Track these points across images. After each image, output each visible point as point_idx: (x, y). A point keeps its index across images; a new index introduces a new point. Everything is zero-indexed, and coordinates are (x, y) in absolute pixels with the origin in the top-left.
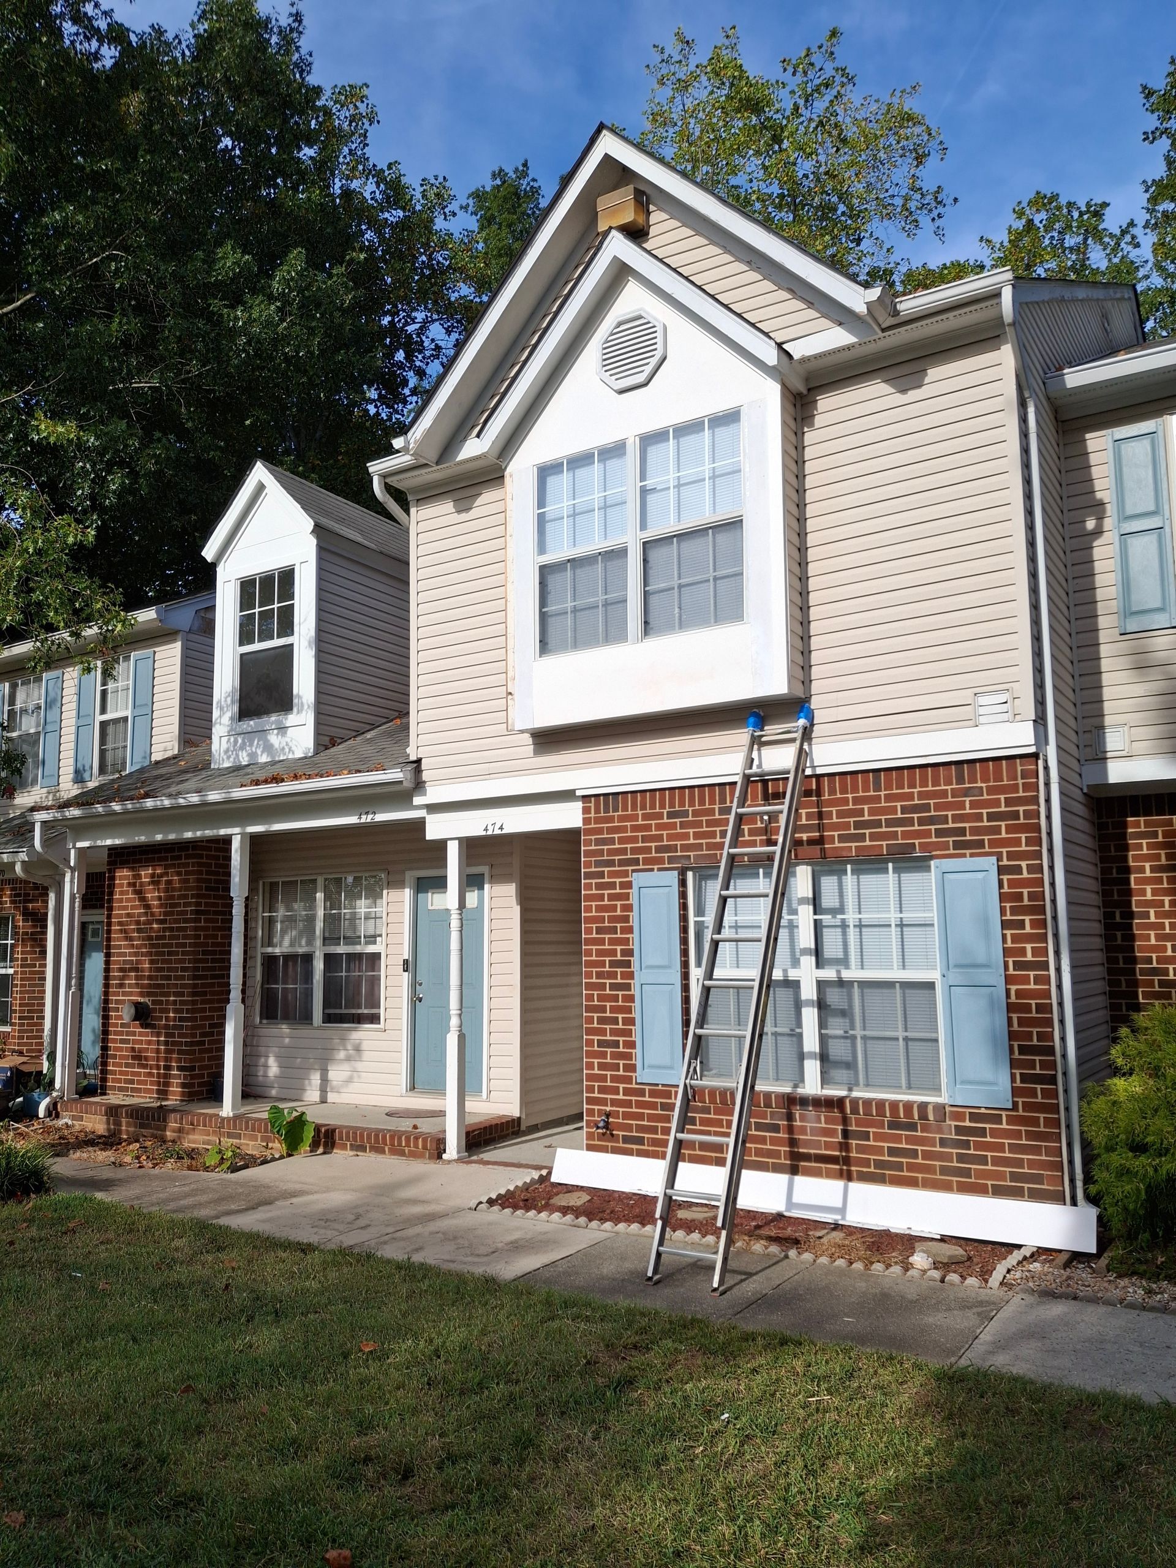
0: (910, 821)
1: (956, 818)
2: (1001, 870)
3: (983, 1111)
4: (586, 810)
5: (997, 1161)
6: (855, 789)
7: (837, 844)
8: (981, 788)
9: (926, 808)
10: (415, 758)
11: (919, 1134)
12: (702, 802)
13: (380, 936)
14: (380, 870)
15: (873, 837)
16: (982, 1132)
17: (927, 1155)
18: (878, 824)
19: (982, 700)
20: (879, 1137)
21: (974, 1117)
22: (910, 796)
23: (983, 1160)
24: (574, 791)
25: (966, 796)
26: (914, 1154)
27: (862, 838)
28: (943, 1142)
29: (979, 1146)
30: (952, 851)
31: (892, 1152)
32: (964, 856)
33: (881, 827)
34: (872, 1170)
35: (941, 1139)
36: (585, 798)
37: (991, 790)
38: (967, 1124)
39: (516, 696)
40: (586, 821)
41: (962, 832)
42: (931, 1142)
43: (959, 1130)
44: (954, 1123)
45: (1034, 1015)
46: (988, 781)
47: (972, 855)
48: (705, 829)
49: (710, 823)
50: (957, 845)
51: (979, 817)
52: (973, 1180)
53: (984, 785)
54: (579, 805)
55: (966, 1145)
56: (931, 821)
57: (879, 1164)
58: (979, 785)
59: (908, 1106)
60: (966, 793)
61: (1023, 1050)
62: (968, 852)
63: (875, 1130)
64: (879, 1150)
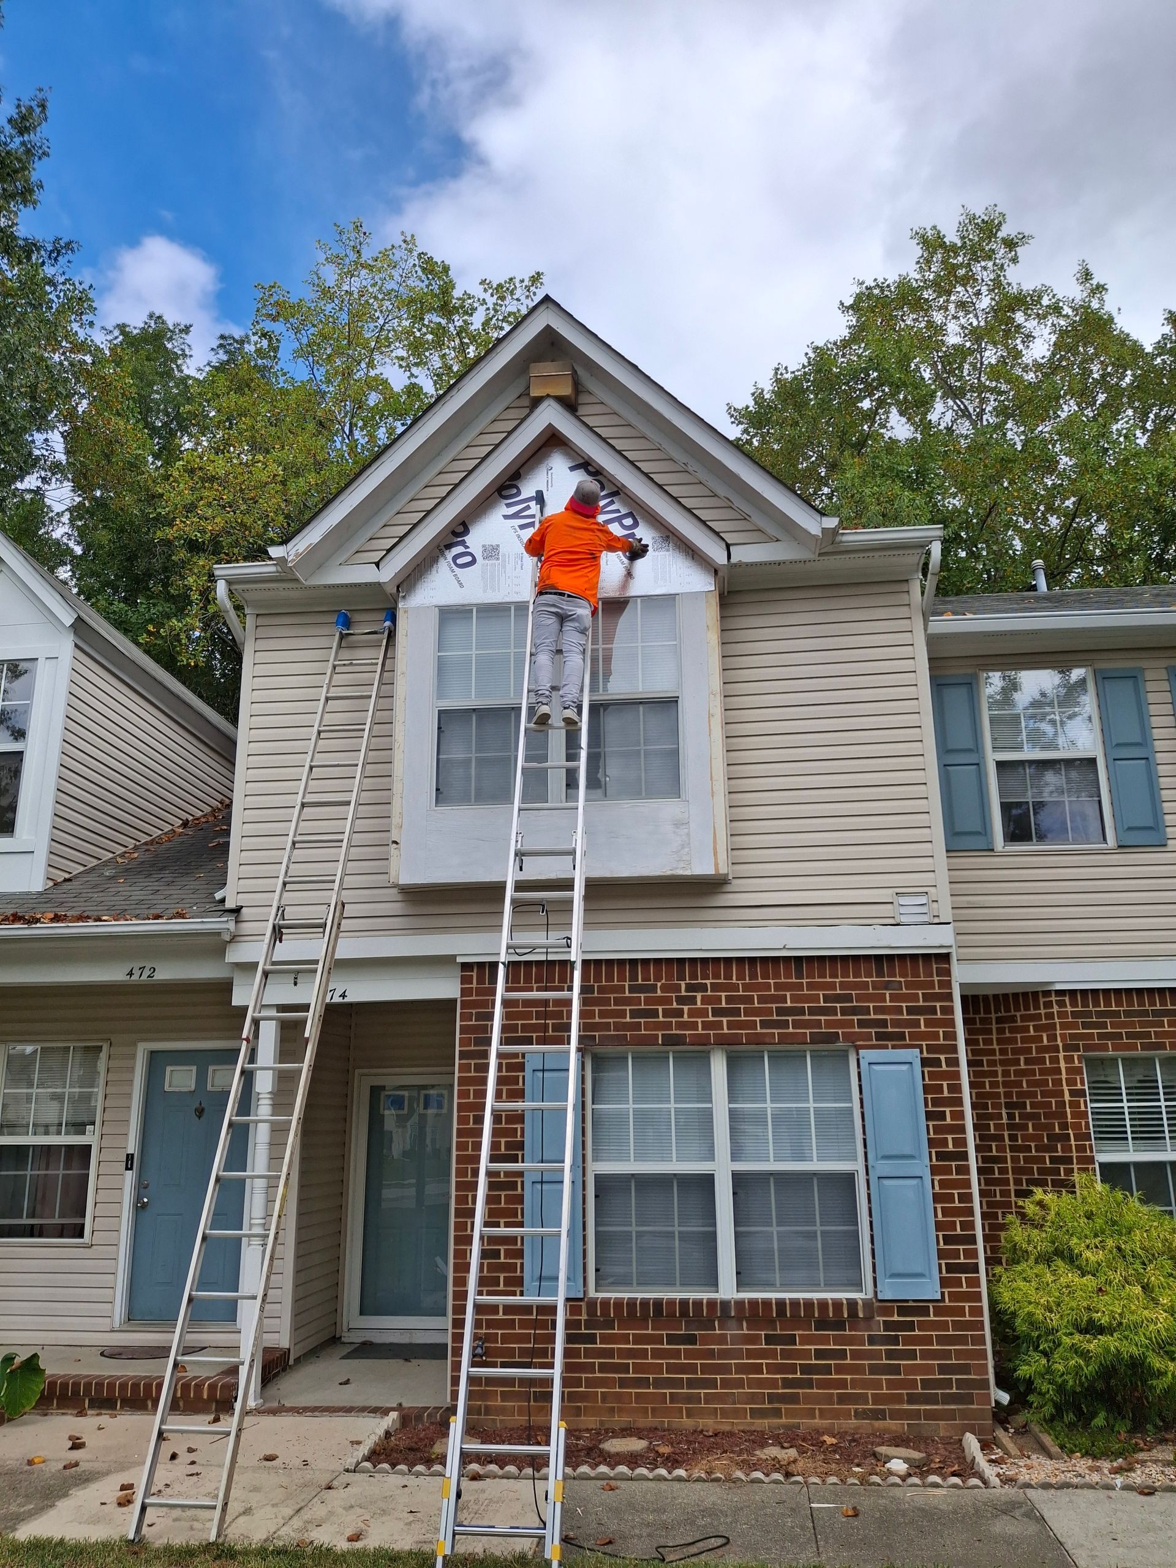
0: (833, 1011)
1: (877, 1010)
2: (925, 1062)
3: (911, 1304)
4: (465, 980)
5: (926, 1355)
6: (777, 975)
7: (759, 1030)
8: (901, 982)
9: (849, 998)
10: (233, 906)
11: (847, 1333)
12: (609, 978)
13: (93, 1123)
14: (102, 1040)
15: (796, 1024)
16: (910, 1326)
17: (856, 1355)
18: (801, 1012)
19: (903, 900)
20: (806, 1340)
21: (902, 1311)
22: (832, 986)
23: (912, 1355)
24: (454, 957)
25: (886, 989)
26: (842, 1354)
27: (785, 1024)
28: (872, 1340)
29: (908, 1340)
30: (874, 1042)
31: (819, 1354)
32: (886, 1047)
33: (804, 1014)
34: (798, 1375)
35: (869, 1336)
36: (466, 966)
37: (909, 985)
38: (896, 1318)
39: (402, 845)
40: (464, 992)
41: (883, 1023)
42: (860, 1341)
43: (888, 1325)
44: (881, 1319)
45: (957, 1204)
46: (907, 976)
47: (894, 1047)
48: (613, 1007)
49: (617, 1002)
50: (880, 1036)
51: (899, 1010)
52: (902, 1376)
53: (902, 980)
54: (458, 973)
55: (895, 1340)
56: (854, 1011)
57: (806, 1369)
58: (898, 979)
59: (838, 1304)
60: (887, 986)
61: (947, 1240)
62: (890, 1044)
63: (801, 1332)
64: (806, 1354)
